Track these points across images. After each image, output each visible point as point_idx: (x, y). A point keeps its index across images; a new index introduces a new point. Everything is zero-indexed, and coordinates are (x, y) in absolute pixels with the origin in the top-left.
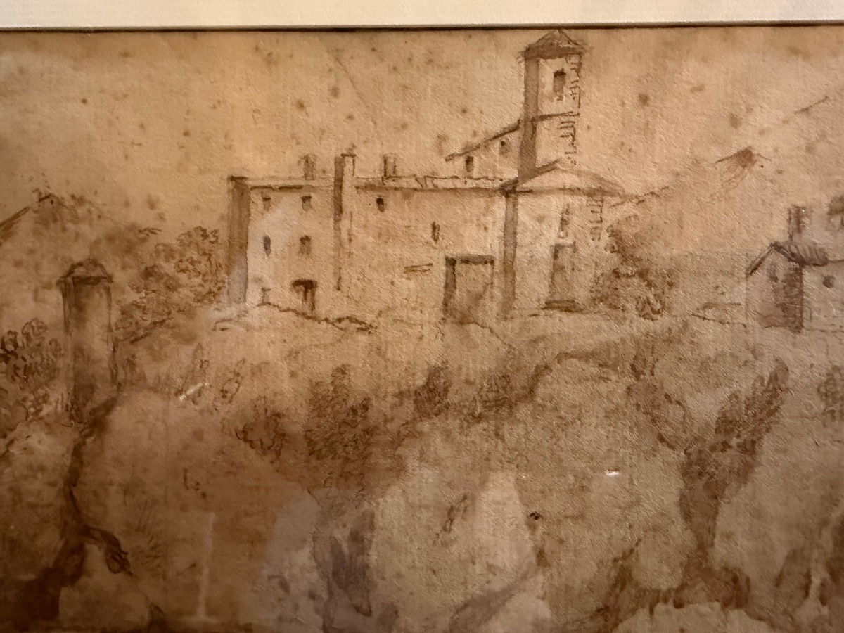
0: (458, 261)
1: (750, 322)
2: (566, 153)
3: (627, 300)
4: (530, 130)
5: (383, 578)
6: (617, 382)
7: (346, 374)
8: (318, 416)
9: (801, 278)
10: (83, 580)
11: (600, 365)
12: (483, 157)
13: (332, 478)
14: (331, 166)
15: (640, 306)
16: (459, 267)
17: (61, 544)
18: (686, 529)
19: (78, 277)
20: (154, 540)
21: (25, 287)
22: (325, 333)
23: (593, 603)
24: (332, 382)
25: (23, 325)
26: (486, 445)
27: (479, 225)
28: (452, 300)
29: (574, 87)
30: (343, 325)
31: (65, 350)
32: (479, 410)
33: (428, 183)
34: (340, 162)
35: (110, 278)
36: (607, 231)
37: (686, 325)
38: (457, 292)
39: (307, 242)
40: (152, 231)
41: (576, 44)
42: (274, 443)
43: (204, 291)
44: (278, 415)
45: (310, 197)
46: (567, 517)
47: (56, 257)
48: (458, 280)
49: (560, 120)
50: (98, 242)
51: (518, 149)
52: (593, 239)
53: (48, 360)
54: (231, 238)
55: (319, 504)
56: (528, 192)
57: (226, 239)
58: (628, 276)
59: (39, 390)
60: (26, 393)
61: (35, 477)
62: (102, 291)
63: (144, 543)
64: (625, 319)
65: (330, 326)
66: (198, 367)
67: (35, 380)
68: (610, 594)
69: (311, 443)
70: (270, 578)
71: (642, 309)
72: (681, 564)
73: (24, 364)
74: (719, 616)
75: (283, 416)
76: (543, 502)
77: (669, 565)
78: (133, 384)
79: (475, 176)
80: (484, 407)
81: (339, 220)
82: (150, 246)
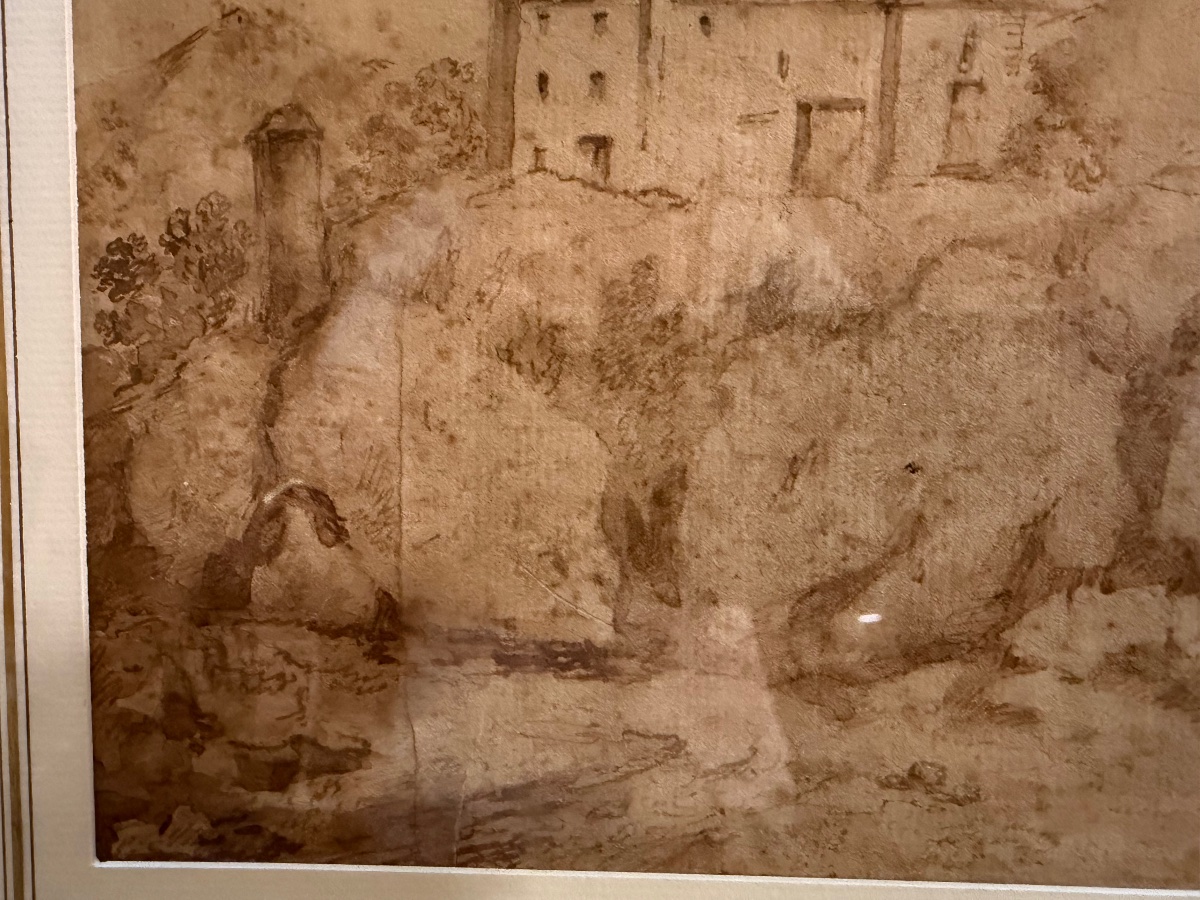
0: (815, 107)
3: (1052, 164)
5: (698, 556)
6: (1033, 279)
7: (652, 269)
8: (612, 329)
10: (284, 556)
11: (1011, 257)
13: (628, 416)
15: (1070, 172)
16: (816, 116)
17: (251, 512)
18: (1124, 484)
19: (274, 131)
20: (383, 501)
21: (200, 145)
22: (623, 210)
23: (990, 588)
24: (633, 282)
25: (198, 201)
26: (846, 372)
27: (845, 54)
28: (804, 164)
30: (649, 199)
31: (257, 236)
32: (837, 321)
35: (320, 134)
36: (1030, 61)
37: (1135, 198)
38: (812, 151)
39: (598, 80)
40: (382, 64)
42: (550, 366)
43: (454, 151)
44: (556, 327)
45: (605, 15)
46: (957, 469)
47: (243, 103)
48: (814, 134)
50: (302, 80)
52: (1009, 74)
53: (232, 250)
54: (491, 73)
55: (611, 452)
56: (917, 5)
57: (485, 76)
58: (1055, 128)
59: (222, 293)
60: (203, 297)
61: (216, 413)
62: (309, 152)
63: (370, 508)
64: (1048, 190)
65: (631, 201)
66: (444, 259)
67: (215, 278)
68: (1012, 575)
69: (600, 366)
70: (540, 555)
71: (1074, 177)
72: (1114, 532)
73: (199, 256)
74: (1162, 604)
75: (564, 328)
76: (923, 449)
77: (1097, 533)
78: (352, 284)
80: (845, 317)
81: (646, 49)
82: (377, 85)
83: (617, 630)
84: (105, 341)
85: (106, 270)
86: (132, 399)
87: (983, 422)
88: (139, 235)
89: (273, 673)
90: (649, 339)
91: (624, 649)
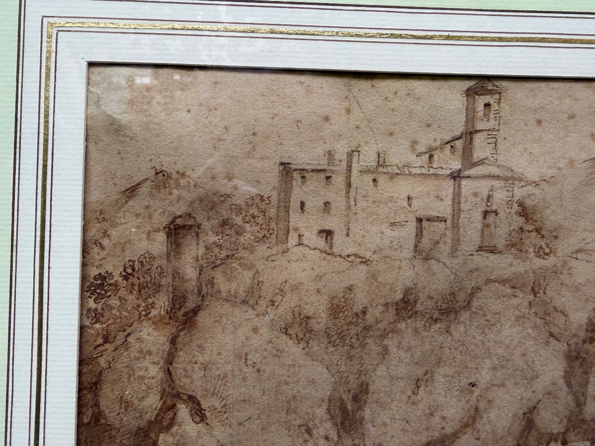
0: (424, 220)
2: (491, 154)
3: (528, 246)
4: (469, 138)
5: (374, 426)
6: (523, 298)
7: (352, 291)
8: (334, 318)
10: (175, 428)
11: (512, 287)
12: (440, 154)
13: (341, 359)
15: (537, 250)
16: (425, 224)
17: (159, 406)
18: (569, 394)
19: (178, 225)
20: (224, 401)
21: (142, 231)
22: (339, 264)
23: (511, 442)
24: (344, 297)
25: (139, 256)
26: (441, 338)
27: (437, 197)
28: (420, 244)
29: (497, 113)
30: (352, 258)
31: (167, 273)
32: (436, 315)
33: (405, 170)
34: (350, 155)
35: (199, 226)
36: (517, 202)
37: (565, 263)
38: (423, 239)
39: (328, 205)
40: (228, 196)
41: (497, 87)
42: (305, 336)
43: (261, 236)
44: (308, 318)
45: (331, 177)
46: (493, 385)
47: (164, 212)
48: (424, 232)
49: (488, 133)
50: (193, 202)
51: (461, 150)
52: (508, 208)
53: (155, 279)
54: (279, 201)
55: (333, 376)
56: (467, 177)
57: (276, 202)
58: (529, 232)
59: (149, 300)
60: (140, 301)
61: (144, 358)
62: (193, 234)
63: (217, 404)
64: (527, 258)
65: (342, 259)
66: (256, 286)
67: (146, 292)
68: (521, 436)
69: (329, 336)
70: (299, 426)
71: (538, 253)
72: (566, 417)
73: (139, 281)
75: (311, 318)
76: (478, 375)
77: (558, 417)
78: (212, 296)
79: (435, 166)
80: (440, 313)
81: (349, 192)
82: (226, 205)
84: (91, 322)
85: (93, 288)
86: (102, 352)
87: (504, 363)
88: (109, 272)
90: (351, 323)
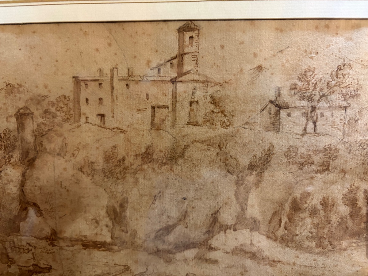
0: (156, 107)
1: (261, 129)
2: (194, 67)
3: (217, 121)
4: (181, 58)
5: (131, 220)
6: (213, 151)
7: (116, 148)
8: (107, 163)
9: (280, 113)
10: (27, 220)
11: (207, 145)
12: (164, 68)
13: (112, 185)
14: (109, 72)
15: (222, 124)
16: (156, 110)
17: (19, 208)
18: (237, 204)
19: (21, 113)
20: (51, 206)
21: (3, 117)
22: (109, 133)
23: (204, 229)
24: (112, 151)
25: (3, 130)
26: (167, 173)
27: (163, 94)
28: (154, 121)
29: (197, 42)
30: (115, 130)
31: (18, 139)
32: (164, 161)
33: (144, 78)
34: (112, 71)
35: (32, 114)
36: (209, 96)
37: (238, 131)
38: (156, 118)
39: (101, 100)
40: (46, 97)
41: (197, 26)
42: (91, 172)
43: (66, 118)
44: (93, 163)
45: (102, 84)
47: (13, 106)
48: (156, 114)
49: (192, 54)
50: (27, 101)
51: (177, 66)
52: (204, 99)
53: (12, 143)
54: (74, 98)
55: (108, 194)
56: (180, 82)
57: (73, 99)
58: (217, 113)
59: (10, 153)
60: (5, 154)
61: (10, 184)
62: (30, 118)
63: (48, 207)
64: (216, 128)
65: (110, 131)
66: (64, 145)
67: (8, 150)
68: (210, 226)
69: (104, 173)
70: (92, 220)
71: (222, 125)
72: (235, 216)
74: (249, 234)
75: (95, 163)
76: (187, 194)
77: (231, 216)
78: (42, 151)
79: (161, 76)
80: (166, 160)
81: (113, 92)
82: (46, 102)
83: (112, 239)
87: (202, 187)
89: (26, 249)
91: (114, 243)
